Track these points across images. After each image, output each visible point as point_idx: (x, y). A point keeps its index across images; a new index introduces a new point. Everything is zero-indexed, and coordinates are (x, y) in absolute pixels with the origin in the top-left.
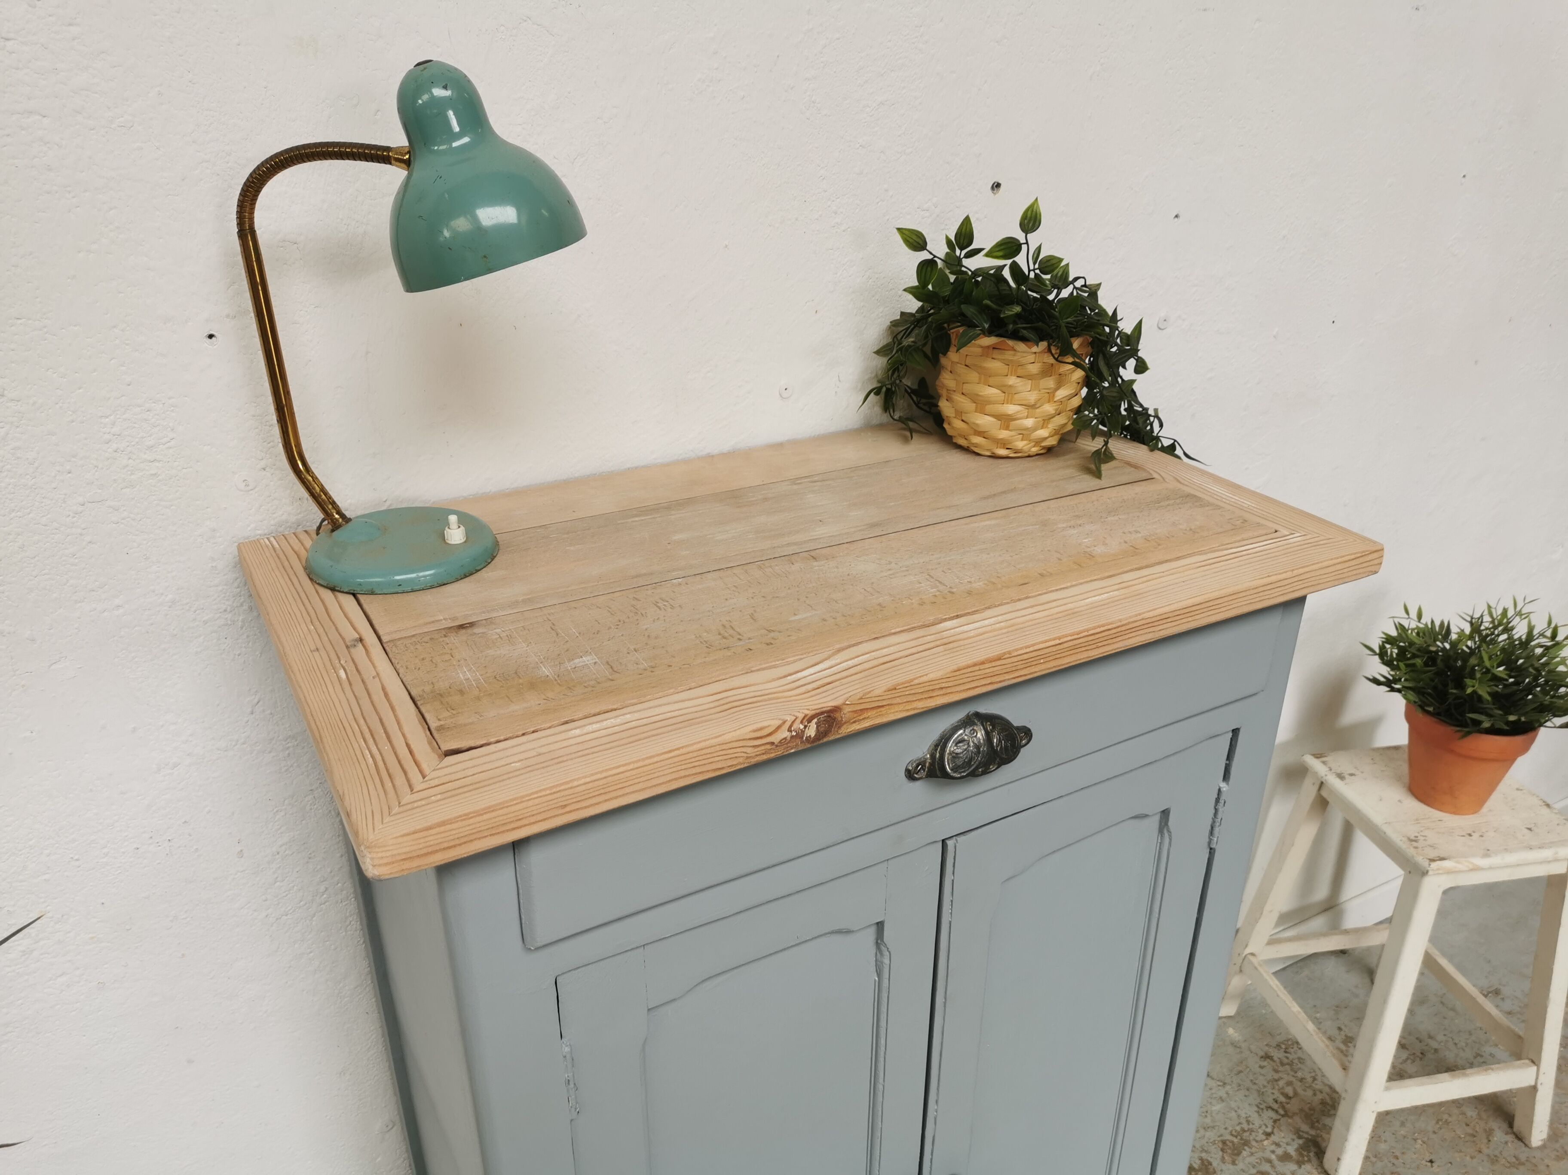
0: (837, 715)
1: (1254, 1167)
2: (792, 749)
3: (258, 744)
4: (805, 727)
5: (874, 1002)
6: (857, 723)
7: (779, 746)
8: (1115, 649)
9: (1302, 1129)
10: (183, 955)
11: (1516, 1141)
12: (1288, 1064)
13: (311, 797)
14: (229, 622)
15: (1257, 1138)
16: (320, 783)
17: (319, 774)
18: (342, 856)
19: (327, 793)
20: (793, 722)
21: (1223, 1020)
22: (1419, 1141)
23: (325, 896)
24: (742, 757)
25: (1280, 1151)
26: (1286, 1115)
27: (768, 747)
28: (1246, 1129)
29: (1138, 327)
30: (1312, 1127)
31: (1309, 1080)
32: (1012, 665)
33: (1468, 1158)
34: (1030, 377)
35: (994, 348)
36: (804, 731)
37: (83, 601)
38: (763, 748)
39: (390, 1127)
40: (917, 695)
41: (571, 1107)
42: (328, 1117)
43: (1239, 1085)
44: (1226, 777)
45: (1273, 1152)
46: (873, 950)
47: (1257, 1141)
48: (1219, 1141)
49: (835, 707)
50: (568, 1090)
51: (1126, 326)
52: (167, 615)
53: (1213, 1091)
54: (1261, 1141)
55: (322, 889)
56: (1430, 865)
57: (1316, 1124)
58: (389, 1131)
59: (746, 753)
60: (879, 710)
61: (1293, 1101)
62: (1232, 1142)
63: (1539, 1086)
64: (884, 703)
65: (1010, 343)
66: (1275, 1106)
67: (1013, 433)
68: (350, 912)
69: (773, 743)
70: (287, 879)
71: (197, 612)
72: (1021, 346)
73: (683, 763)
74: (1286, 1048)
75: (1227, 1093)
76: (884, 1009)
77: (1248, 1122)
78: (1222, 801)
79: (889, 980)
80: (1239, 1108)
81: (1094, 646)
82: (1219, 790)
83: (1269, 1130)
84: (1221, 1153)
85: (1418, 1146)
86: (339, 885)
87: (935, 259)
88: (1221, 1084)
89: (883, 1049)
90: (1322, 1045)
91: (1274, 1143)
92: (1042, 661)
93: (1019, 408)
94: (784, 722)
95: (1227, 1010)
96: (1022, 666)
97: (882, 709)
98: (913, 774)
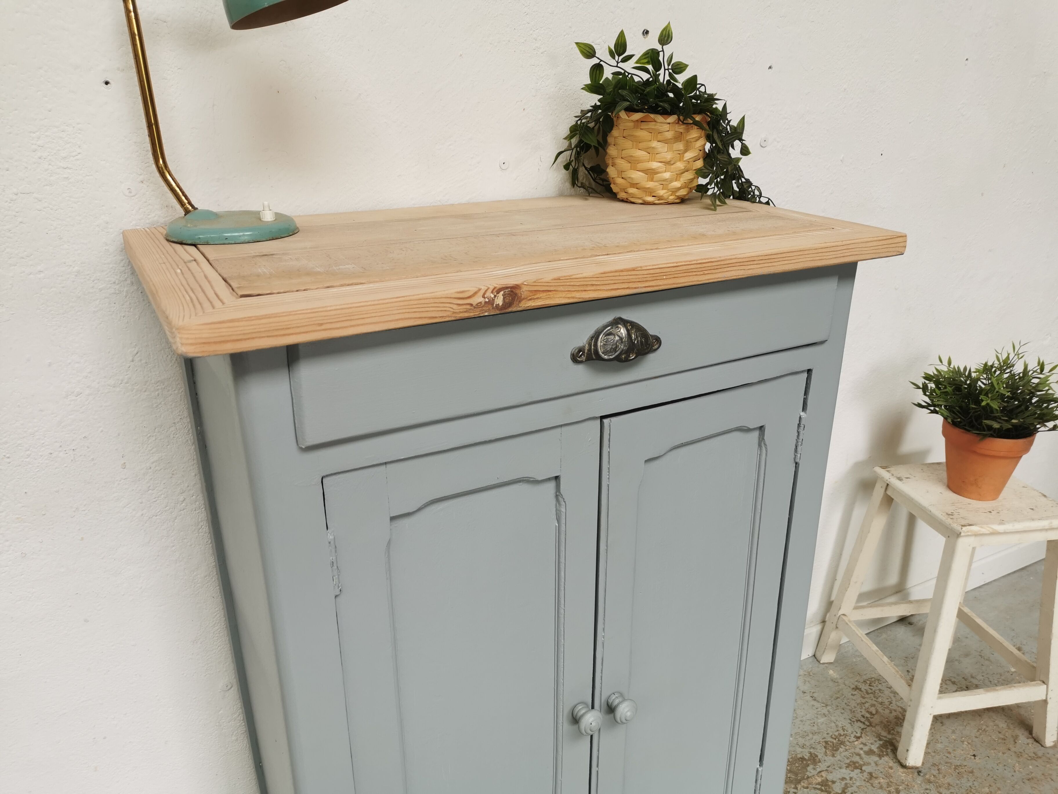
0: (518, 291)
1: (848, 758)
2: (486, 312)
3: (137, 384)
4: (495, 296)
6: (533, 301)
7: (477, 308)
8: (717, 278)
9: (882, 735)
10: (82, 539)
11: (1035, 743)
12: (872, 693)
14: (117, 292)
15: (850, 740)
16: (181, 419)
17: (180, 411)
18: (196, 475)
19: (185, 427)
20: (486, 291)
21: (826, 665)
22: (966, 743)
23: (183, 504)
24: (451, 311)
25: (866, 749)
26: (871, 725)
27: (468, 307)
28: (842, 734)
29: (742, 121)
30: (889, 733)
31: (887, 703)
32: (643, 276)
33: (1001, 754)
34: (665, 141)
35: (642, 121)
36: (494, 300)
37: (15, 265)
38: (465, 307)
39: (229, 687)
40: (575, 287)
41: (335, 585)
42: (185, 675)
43: (837, 706)
44: (804, 408)
45: (862, 749)
46: (554, 501)
47: (850, 742)
48: (823, 742)
49: (516, 285)
50: (332, 571)
51: (734, 119)
52: (74, 281)
53: (819, 710)
54: (853, 742)
55: (182, 499)
56: (962, 528)
57: (892, 732)
58: (228, 690)
59: (452, 308)
60: (548, 293)
61: (876, 717)
62: (833, 742)
63: (1049, 700)
64: (552, 289)
65: (652, 116)
66: (863, 720)
67: (656, 184)
68: (201, 518)
69: (471, 305)
70: (157, 488)
71: (95, 282)
72: (659, 118)
73: (407, 307)
74: (870, 683)
75: (828, 711)
77: (844, 730)
78: (802, 428)
79: (566, 525)
80: (837, 721)
81: (702, 273)
82: (800, 418)
83: (858, 735)
84: (824, 750)
85: (965, 746)
86: (194, 497)
87: (602, 63)
88: (824, 705)
89: (563, 580)
90: (894, 671)
91: (862, 743)
92: (664, 278)
93: (660, 164)
94: (480, 290)
95: (828, 657)
96: (651, 279)
97: (550, 293)
98: (577, 358)
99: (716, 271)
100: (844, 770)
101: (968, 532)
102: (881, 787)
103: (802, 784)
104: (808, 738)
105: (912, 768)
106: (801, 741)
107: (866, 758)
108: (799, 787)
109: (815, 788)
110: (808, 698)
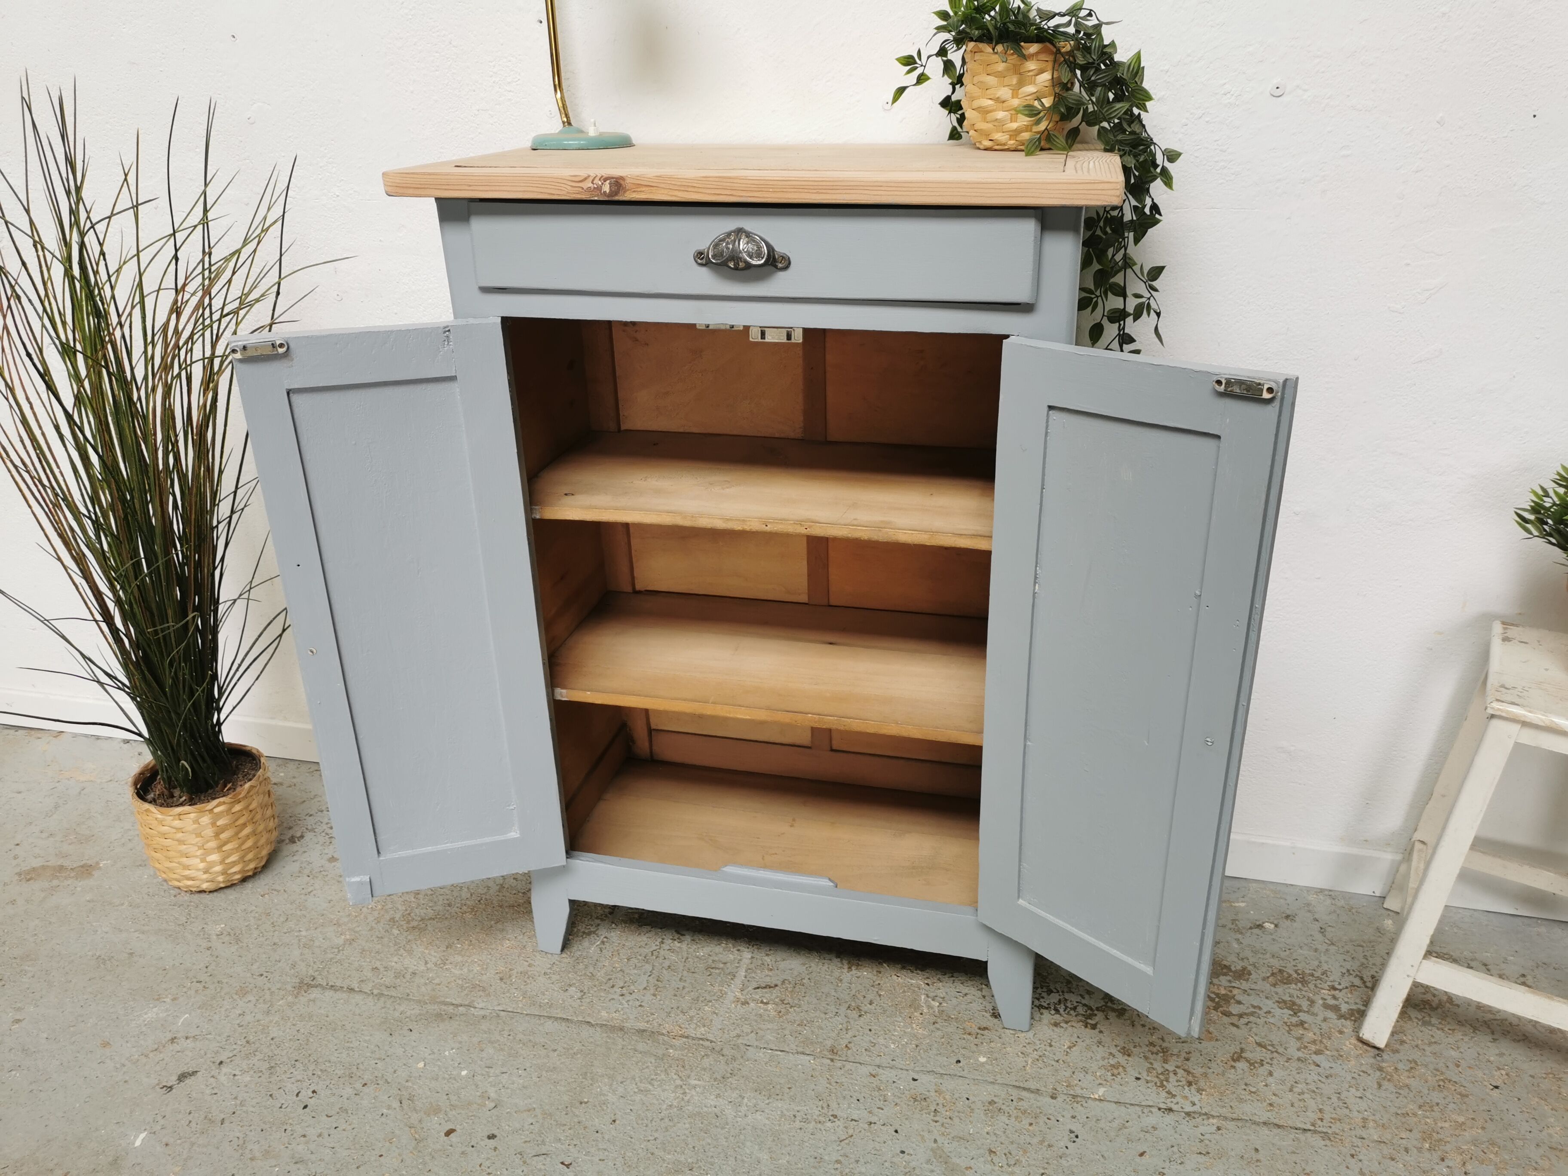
0: (622, 182)
1: (1291, 996)
2: (596, 197)
4: (602, 184)
6: (638, 192)
7: (588, 190)
15: (1319, 985)
20: (595, 178)
22: (1503, 1072)
24: (566, 191)
28: (1316, 976)
29: (1138, 56)
33: (1547, 1107)
36: (602, 187)
38: (577, 188)
47: (1316, 987)
48: (1276, 968)
49: (621, 176)
53: (1315, 942)
56: (1491, 703)
59: (567, 189)
60: (654, 189)
62: (1291, 975)
64: (653, 185)
69: (583, 189)
73: (531, 182)
75: (1328, 950)
77: (1324, 973)
80: (1327, 962)
81: (815, 191)
84: (1269, 975)
85: (1496, 1073)
88: (1329, 943)
91: (1332, 995)
92: (771, 190)
94: (589, 176)
96: (754, 189)
98: (701, 258)
100: (1269, 1002)
101: (1500, 710)
104: (1260, 956)
105: (1370, 1045)
106: (1247, 953)
107: (1316, 1008)
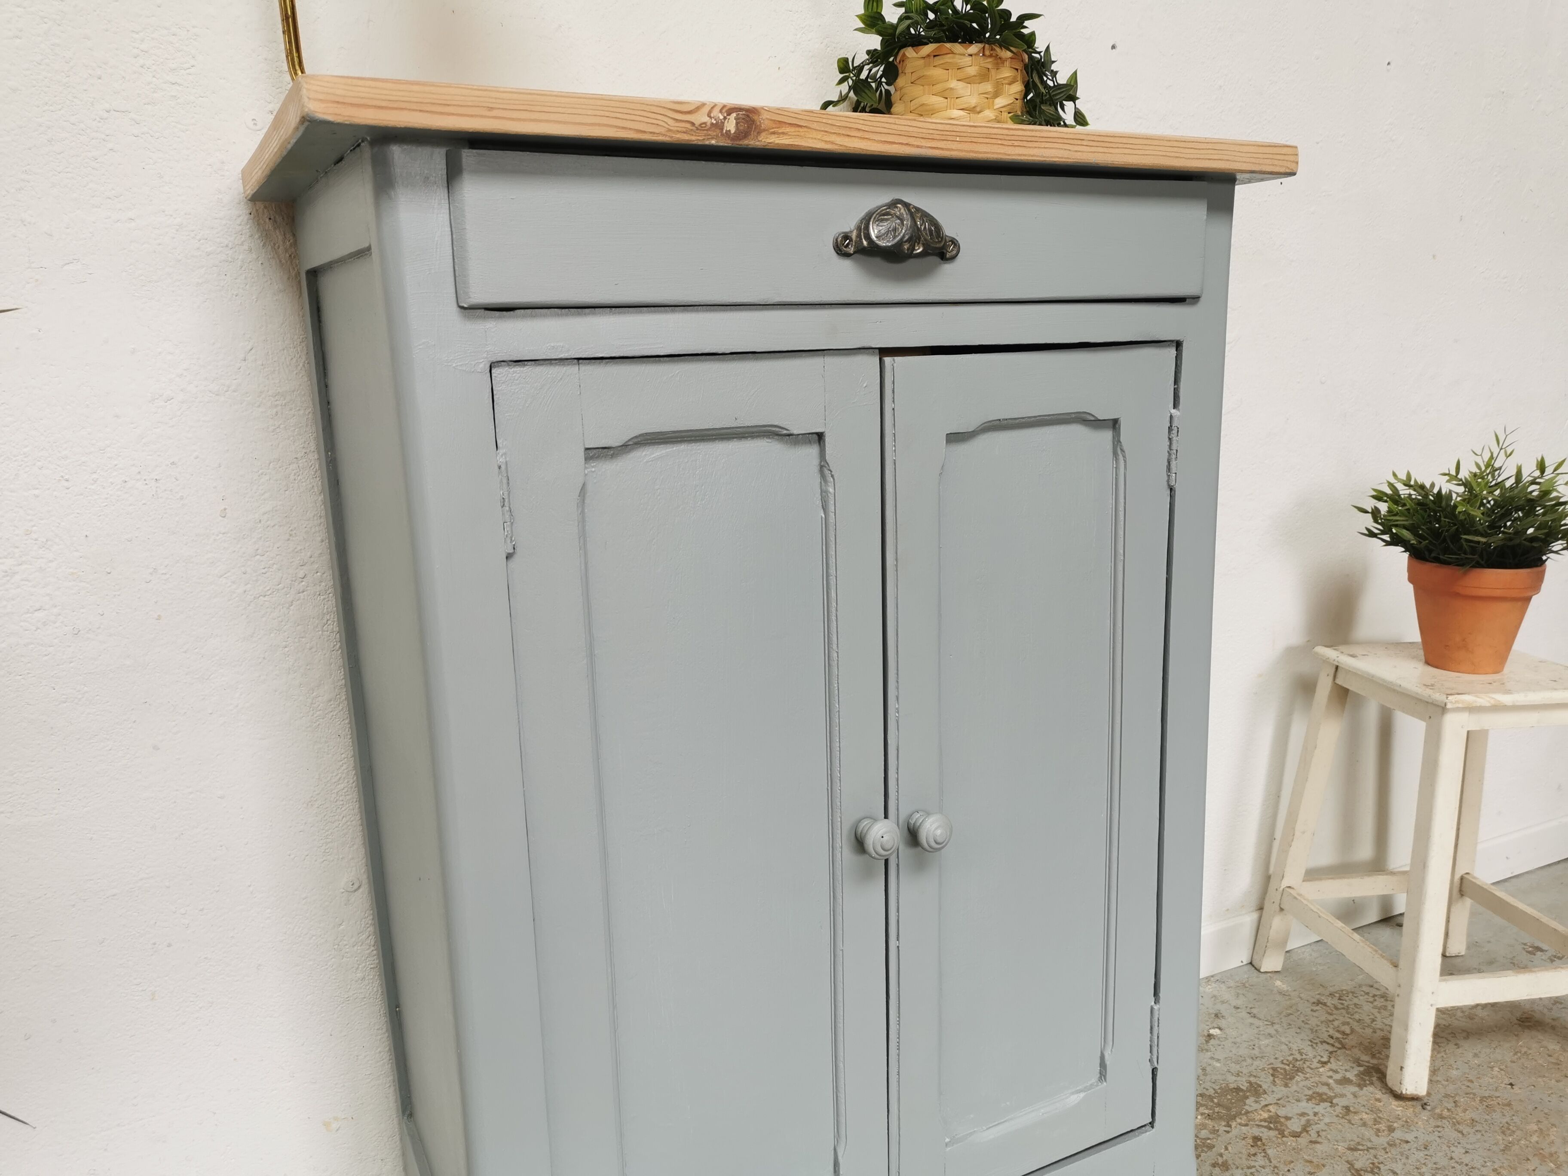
0: (755, 117)
1: (1309, 1089)
2: (712, 138)
3: (248, 395)
4: (725, 118)
5: (822, 544)
6: (776, 136)
7: (700, 130)
8: (1032, 156)
9: (1362, 1059)
12: (1343, 1008)
13: (294, 466)
14: (230, 259)
15: (1312, 1066)
16: (306, 453)
17: (305, 442)
18: (322, 541)
19: (311, 466)
20: (712, 108)
21: (1269, 974)
22: (1496, 1069)
23: (303, 583)
24: (665, 127)
25: (1338, 1077)
26: (1344, 1047)
27: (689, 126)
28: (1299, 1059)
29: (1074, 75)
30: (1373, 1056)
31: (1369, 1021)
32: (927, 131)
33: (1553, 1081)
34: (968, 80)
35: (935, 56)
36: (724, 123)
37: (100, 207)
38: (683, 125)
40: (834, 127)
41: (507, 536)
42: (292, 856)
43: (1290, 1025)
44: (1176, 402)
45: (1331, 1077)
46: (817, 479)
47: (1312, 1069)
48: (1268, 1069)
49: (754, 108)
50: (503, 514)
52: (174, 238)
53: (1261, 1029)
54: (1317, 1068)
55: (301, 574)
56: (1447, 698)
57: (1378, 1055)
59: (667, 123)
60: (797, 129)
61: (1351, 1037)
62: (1285, 1069)
64: (802, 123)
65: (948, 45)
66: (1331, 1041)
68: (327, 608)
69: (693, 124)
70: (268, 553)
71: (201, 241)
72: (957, 47)
73: (607, 109)
74: (1340, 996)
75: (1276, 1031)
76: (832, 561)
77: (1301, 1053)
78: (1175, 431)
79: (835, 515)
80: (1290, 1042)
81: (1010, 143)
82: (1171, 417)
83: (1325, 1059)
84: (1272, 1078)
85: (1495, 1073)
86: (318, 574)
88: (1270, 1023)
89: (834, 604)
90: (1370, 950)
91: (1331, 1070)
92: (958, 140)
93: (962, 113)
94: (703, 105)
95: (1272, 962)
96: (938, 137)
97: (801, 130)
98: (842, 247)
99: (1030, 144)
100: (1304, 1104)
101: (1457, 702)
102: (1364, 1124)
103: (1239, 1120)
104: (1244, 1064)
105: (1414, 1099)
106: (1235, 1068)
107: (1338, 1089)
108: (1234, 1124)
109: (1258, 1126)
110: (1244, 1014)
